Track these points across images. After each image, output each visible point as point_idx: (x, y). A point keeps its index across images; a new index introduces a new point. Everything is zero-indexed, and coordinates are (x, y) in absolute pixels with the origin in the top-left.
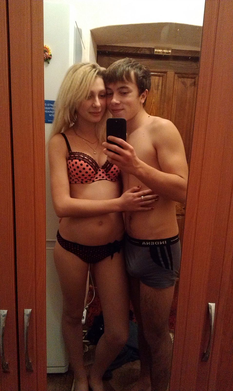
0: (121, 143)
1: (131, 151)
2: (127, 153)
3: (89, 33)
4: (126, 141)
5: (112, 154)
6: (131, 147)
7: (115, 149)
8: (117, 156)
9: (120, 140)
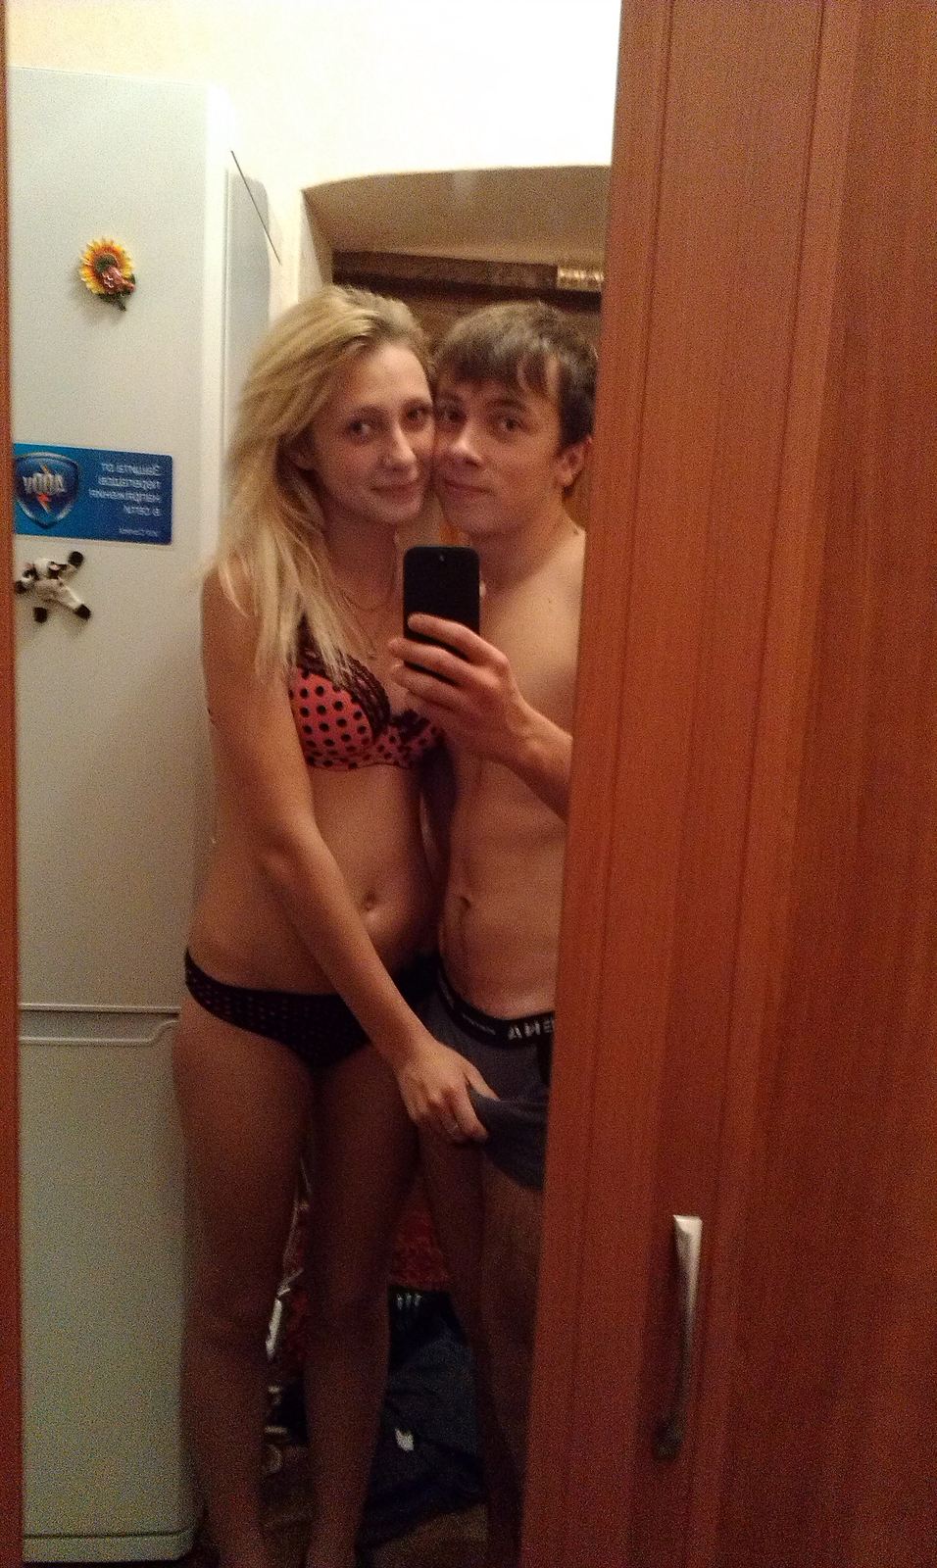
0: (458, 641)
1: (501, 671)
2: (485, 676)
3: (298, 201)
4: (478, 633)
5: (424, 681)
6: (498, 655)
7: (439, 664)
8: (447, 691)
9: (454, 628)
